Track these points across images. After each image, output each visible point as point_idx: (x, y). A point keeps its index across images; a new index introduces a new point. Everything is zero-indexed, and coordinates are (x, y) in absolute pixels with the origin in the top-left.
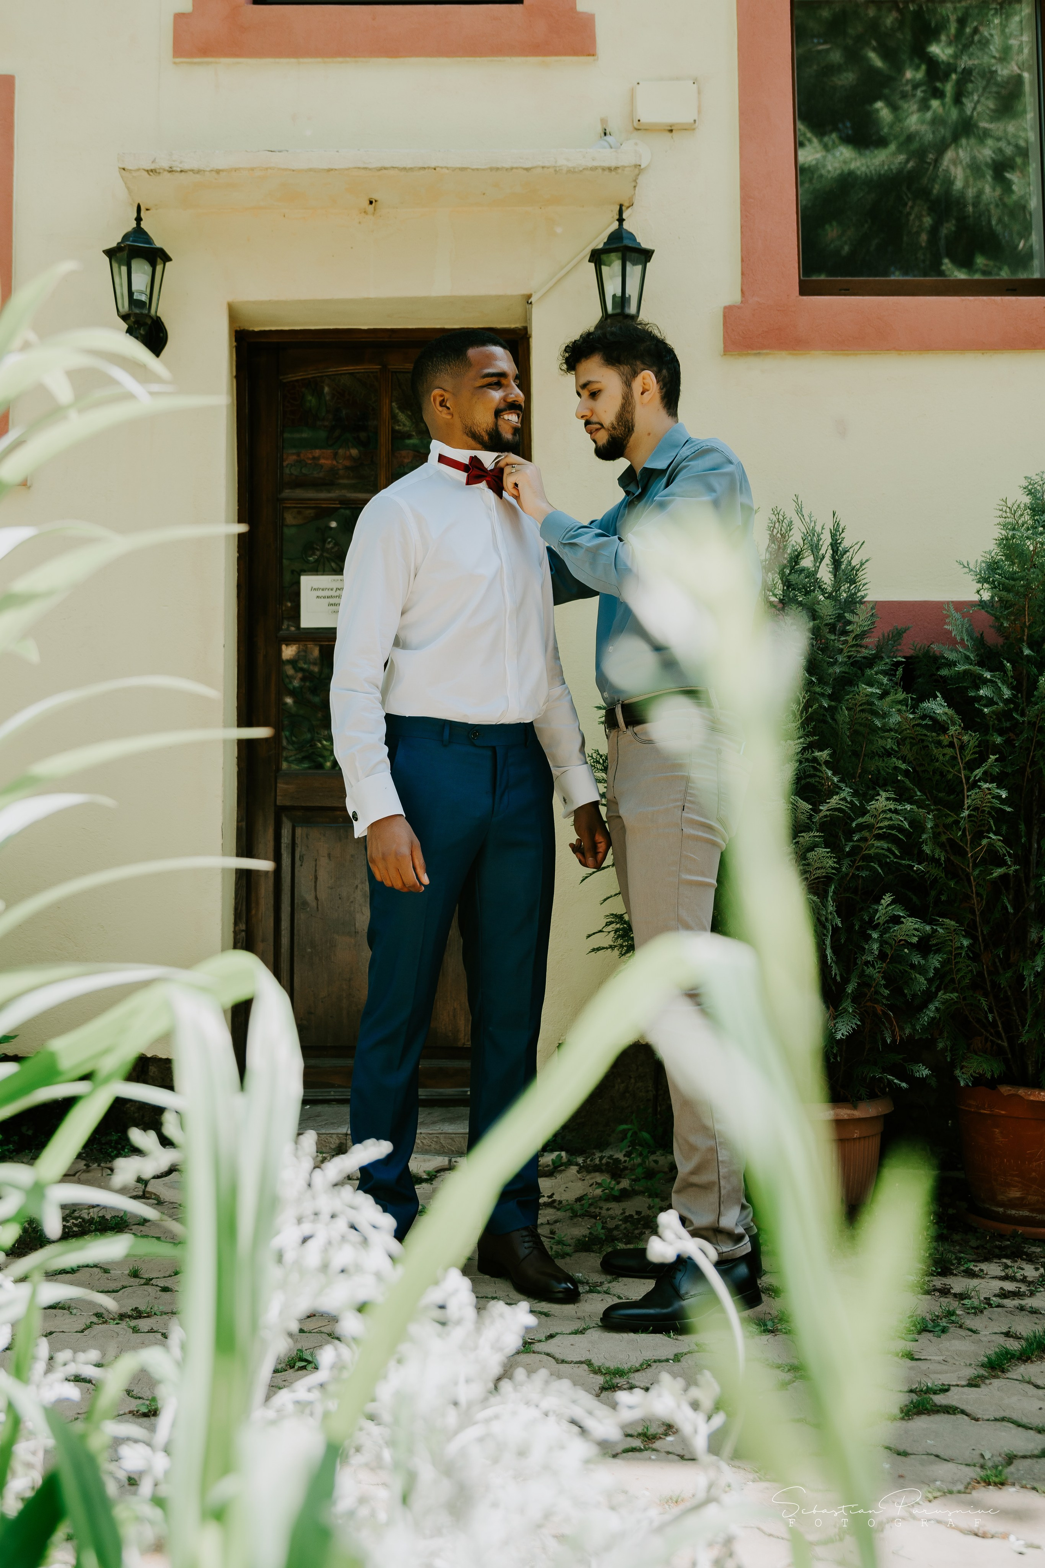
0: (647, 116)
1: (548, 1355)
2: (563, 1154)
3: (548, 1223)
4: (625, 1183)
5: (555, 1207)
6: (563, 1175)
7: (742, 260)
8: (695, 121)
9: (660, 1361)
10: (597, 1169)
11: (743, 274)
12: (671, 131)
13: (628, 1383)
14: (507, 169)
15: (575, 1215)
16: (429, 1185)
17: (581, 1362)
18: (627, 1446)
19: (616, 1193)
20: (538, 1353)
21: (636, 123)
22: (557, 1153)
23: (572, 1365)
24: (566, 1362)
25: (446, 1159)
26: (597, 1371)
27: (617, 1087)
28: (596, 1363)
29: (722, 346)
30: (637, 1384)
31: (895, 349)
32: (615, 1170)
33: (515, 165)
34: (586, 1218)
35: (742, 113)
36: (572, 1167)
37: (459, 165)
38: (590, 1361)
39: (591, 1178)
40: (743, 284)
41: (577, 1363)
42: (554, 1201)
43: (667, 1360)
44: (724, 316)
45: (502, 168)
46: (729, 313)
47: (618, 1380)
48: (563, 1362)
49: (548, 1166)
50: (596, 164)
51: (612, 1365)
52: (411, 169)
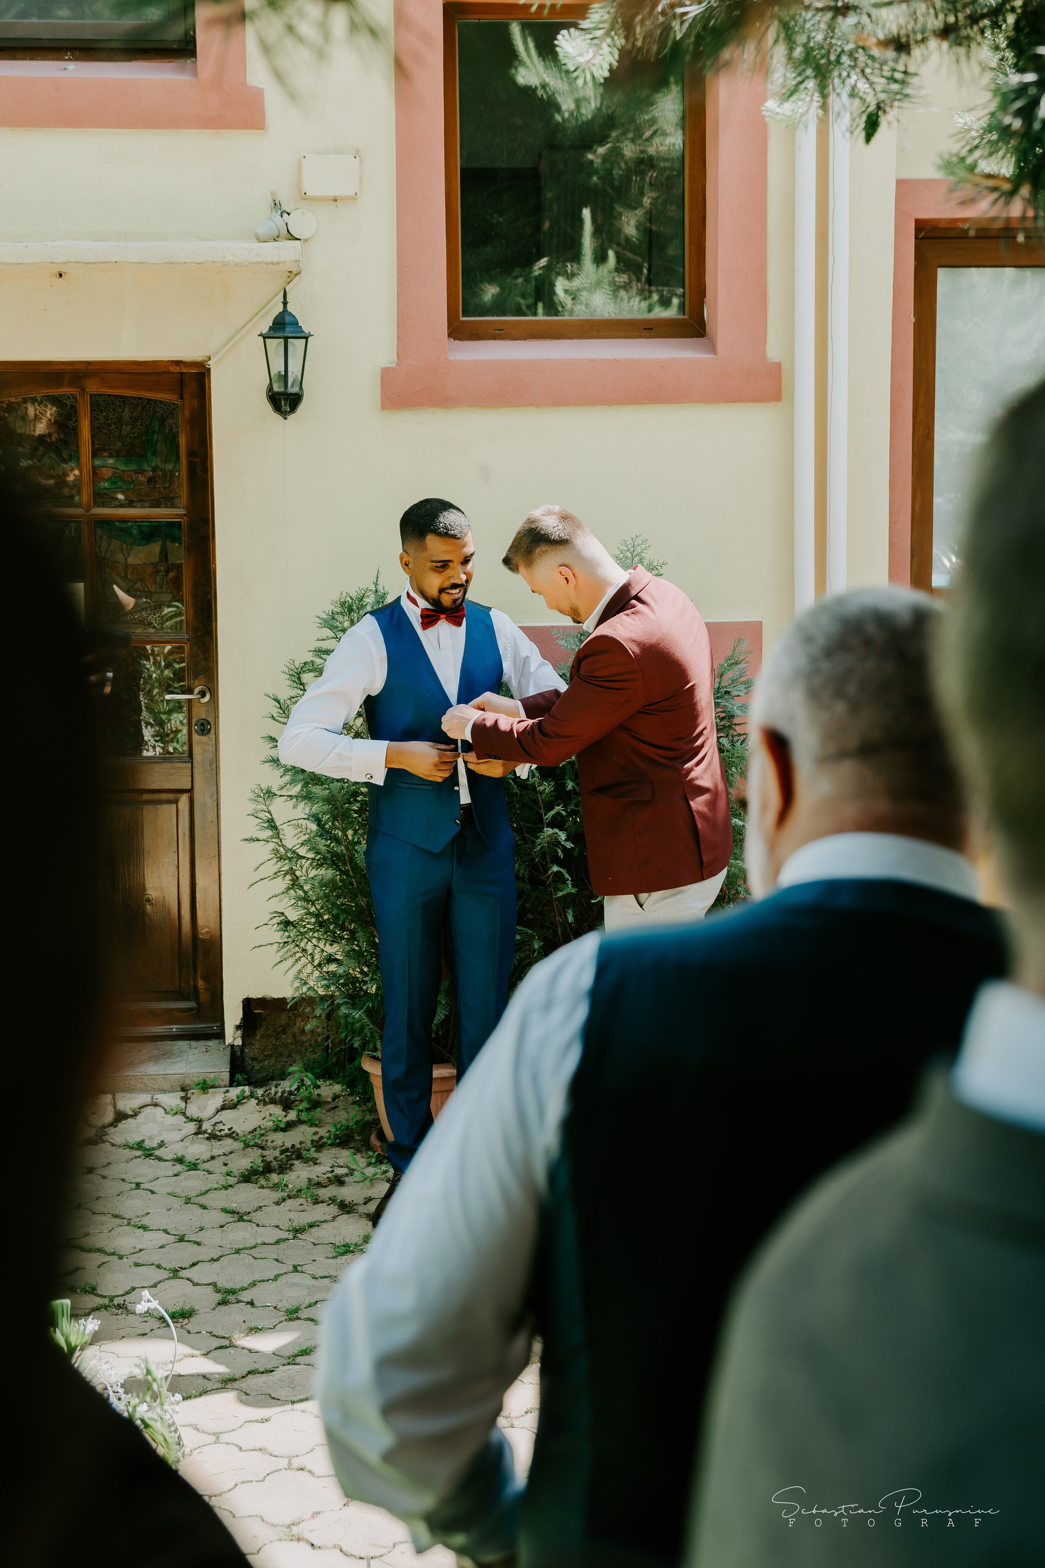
0: (312, 190)
1: (188, 1279)
2: (247, 1088)
3: (225, 1155)
4: (292, 1115)
5: (233, 1138)
6: (245, 1106)
7: (398, 326)
8: (356, 194)
9: (263, 1281)
10: (273, 1101)
11: (398, 338)
12: (336, 200)
13: (236, 1299)
14: (180, 264)
15: (247, 1146)
16: (134, 1120)
17: (210, 1284)
18: (219, 1345)
19: (282, 1126)
20: (182, 1278)
21: (303, 194)
22: (241, 1088)
23: (203, 1286)
24: (199, 1285)
25: (150, 1096)
26: (218, 1291)
27: (298, 1025)
28: (219, 1285)
29: (380, 403)
30: (243, 1299)
31: (532, 405)
32: (287, 1104)
33: (188, 261)
34: (255, 1148)
35: (398, 186)
36: (253, 1099)
37: (138, 261)
38: (216, 1283)
39: (267, 1110)
40: (398, 347)
41: (206, 1285)
42: (234, 1132)
43: (268, 1280)
44: (382, 377)
45: (176, 263)
46: (386, 375)
47: (232, 1298)
48: (197, 1284)
49: (232, 1100)
50: (260, 259)
51: (229, 1286)
52: (94, 263)
